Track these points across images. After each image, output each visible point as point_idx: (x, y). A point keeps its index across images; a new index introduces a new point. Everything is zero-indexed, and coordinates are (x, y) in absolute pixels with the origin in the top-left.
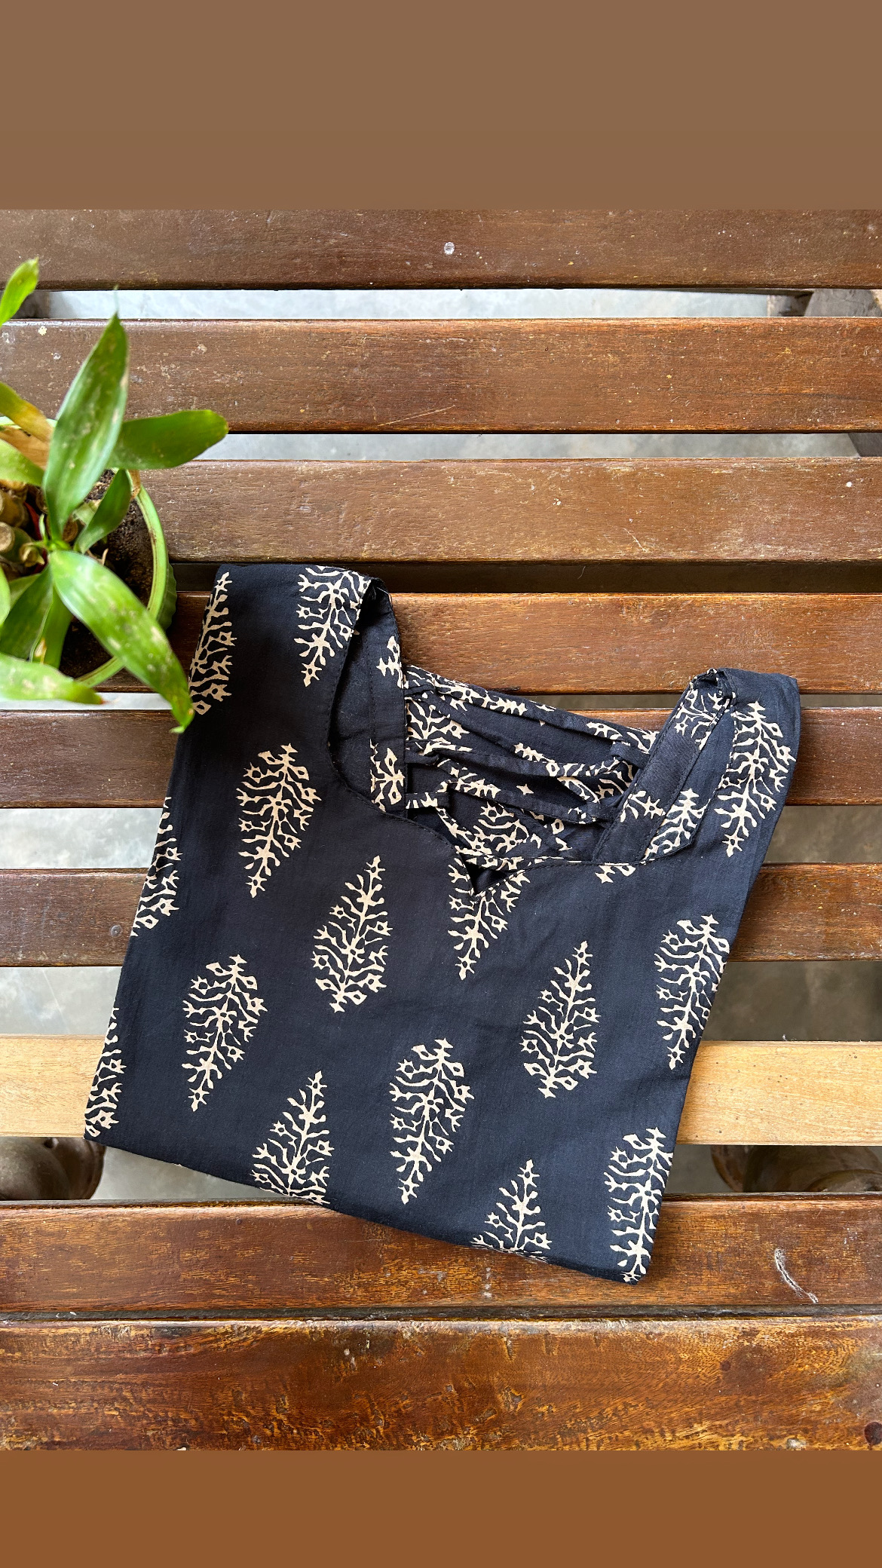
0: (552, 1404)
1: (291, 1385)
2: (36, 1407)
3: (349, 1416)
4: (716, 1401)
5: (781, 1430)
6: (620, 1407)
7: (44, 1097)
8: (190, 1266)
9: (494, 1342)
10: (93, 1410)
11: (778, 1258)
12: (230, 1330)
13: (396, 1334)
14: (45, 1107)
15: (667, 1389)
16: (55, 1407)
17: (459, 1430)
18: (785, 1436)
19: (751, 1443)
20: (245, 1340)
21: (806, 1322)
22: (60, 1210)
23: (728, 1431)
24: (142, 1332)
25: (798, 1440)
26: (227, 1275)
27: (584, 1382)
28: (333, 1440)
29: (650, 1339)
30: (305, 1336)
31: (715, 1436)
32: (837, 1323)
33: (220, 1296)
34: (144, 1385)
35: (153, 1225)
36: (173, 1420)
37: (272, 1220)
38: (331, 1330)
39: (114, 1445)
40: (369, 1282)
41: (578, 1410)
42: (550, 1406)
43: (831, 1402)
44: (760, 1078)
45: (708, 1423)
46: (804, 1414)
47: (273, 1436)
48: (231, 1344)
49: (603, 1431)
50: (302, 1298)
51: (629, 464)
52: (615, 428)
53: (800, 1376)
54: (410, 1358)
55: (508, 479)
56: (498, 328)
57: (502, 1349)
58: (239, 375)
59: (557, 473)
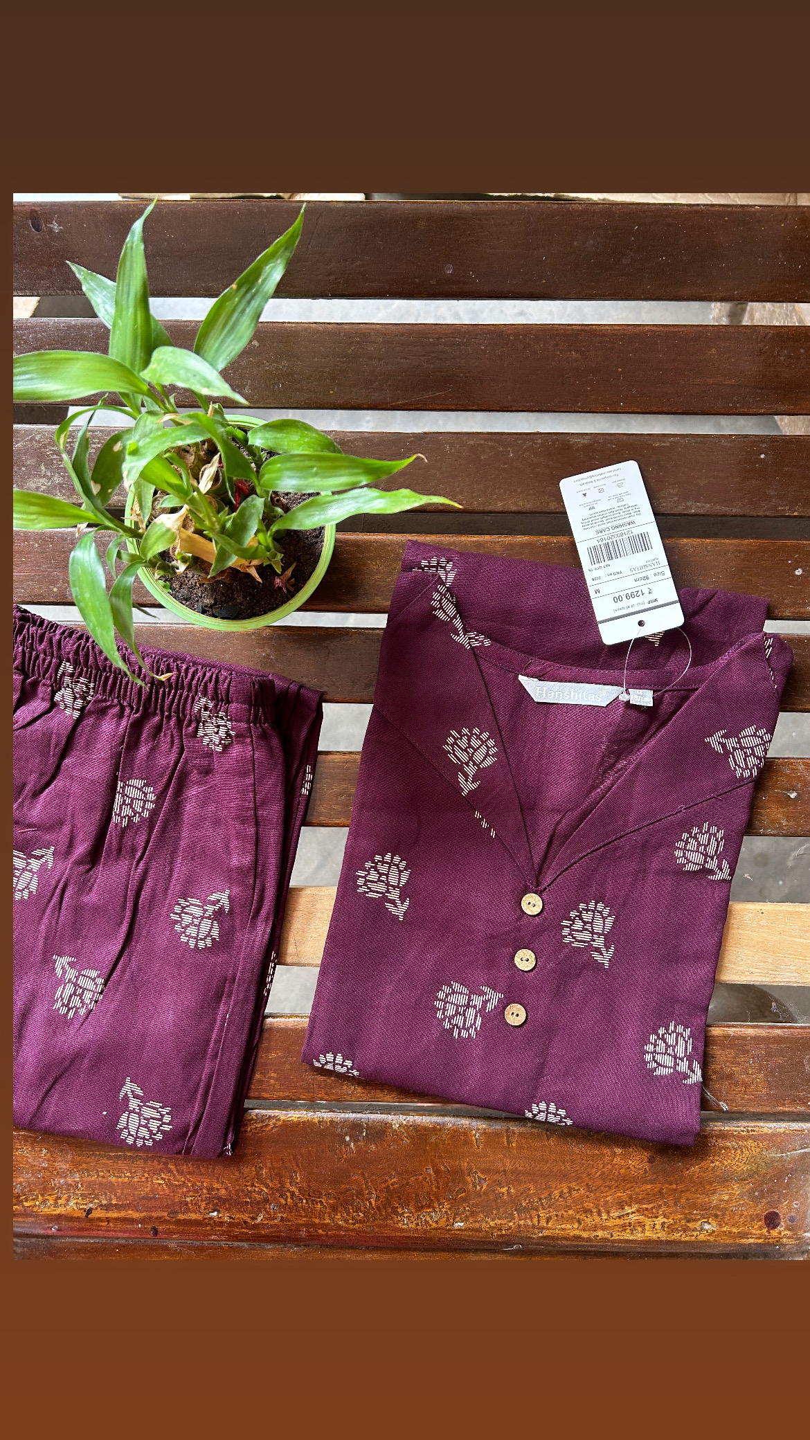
0: (511, 1186)
1: (302, 1164)
2: (98, 1175)
3: (347, 1190)
4: (643, 1188)
5: (696, 1214)
6: (566, 1191)
9: (465, 1134)
10: (143, 1179)
12: (255, 1118)
13: (387, 1126)
15: (603, 1177)
16: (114, 1176)
17: (436, 1205)
18: (699, 1219)
20: (267, 1126)
21: (718, 1127)
23: (653, 1213)
25: (710, 1223)
27: (538, 1168)
28: (334, 1209)
30: (314, 1124)
31: (642, 1217)
32: (742, 1129)
36: (208, 1190)
37: (291, 1030)
38: (335, 1120)
39: (160, 1207)
41: (532, 1192)
42: (509, 1187)
43: (737, 1193)
45: (636, 1206)
46: (715, 1202)
47: (286, 1204)
49: (551, 1210)
50: (313, 1093)
51: (587, 437)
52: (577, 409)
53: (712, 1170)
54: (398, 1145)
55: (491, 447)
56: (485, 331)
57: (472, 1140)
58: (283, 364)
59: (531, 443)
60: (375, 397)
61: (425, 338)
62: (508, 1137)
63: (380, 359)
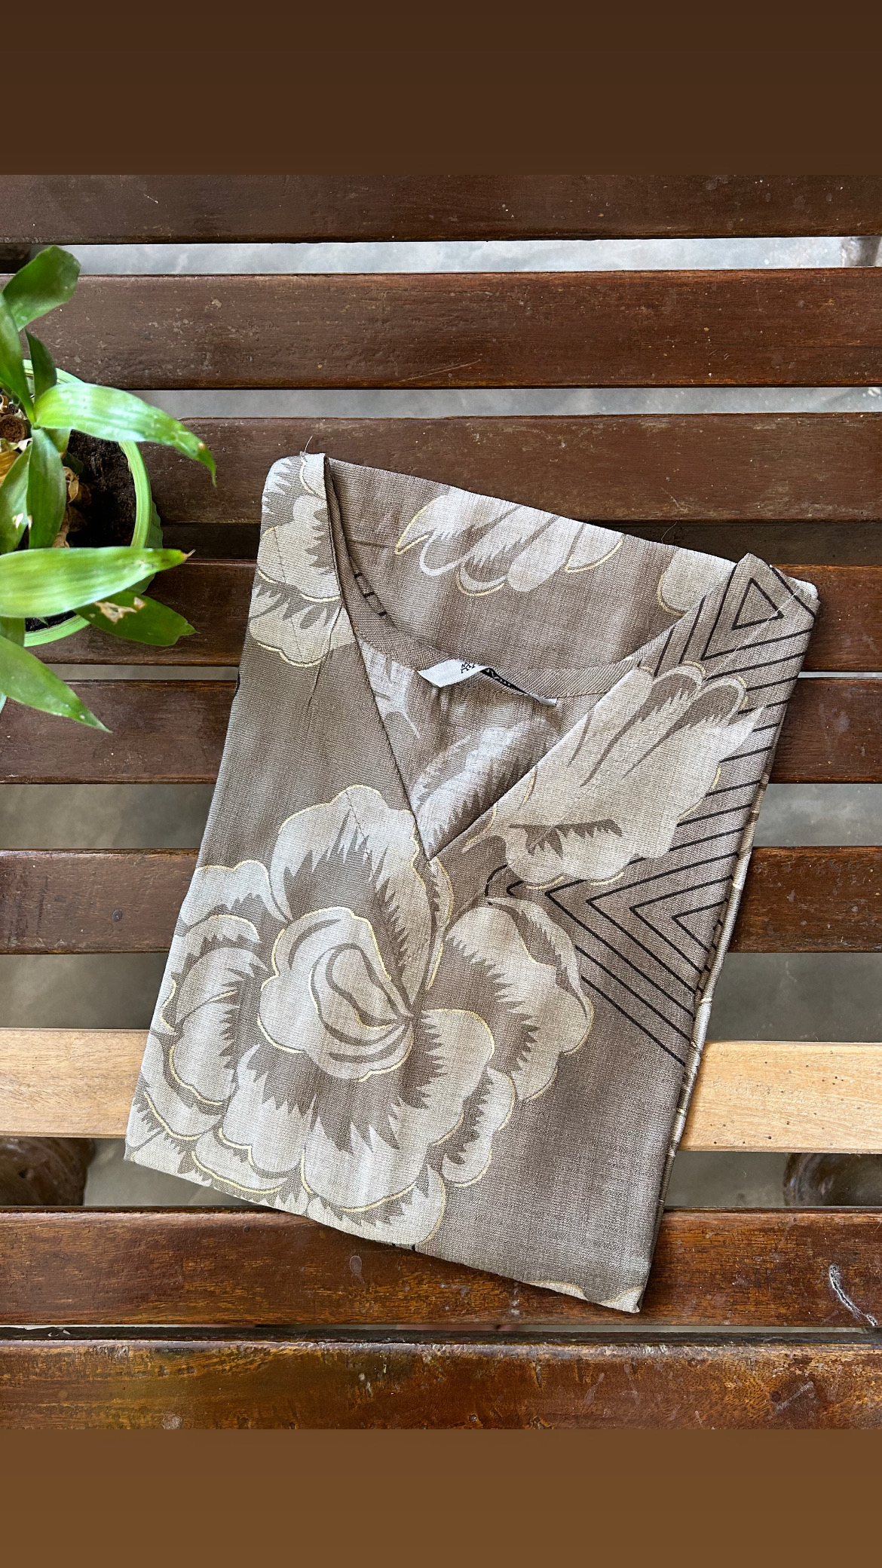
1: (301, 1412)
7: (39, 1093)
8: (194, 1276)
9: (522, 1367)
11: (833, 1278)
12: (235, 1351)
13: (415, 1359)
14: (39, 1105)
20: (253, 1360)
21: (864, 1350)
22: (56, 1215)
24: (141, 1352)
26: (234, 1287)
29: (692, 1366)
30: (317, 1356)
33: (227, 1310)
35: (153, 1232)
37: (283, 1228)
38: (345, 1352)
40: (386, 1298)
48: (237, 1366)
50: (314, 1314)
51: (665, 420)
52: (650, 382)
53: (857, 1409)
54: (431, 1384)
55: (537, 436)
56: (525, 281)
57: (530, 1376)
58: (254, 330)
59: (589, 429)
60: (378, 372)
61: (445, 292)
62: (580, 1369)
63: (385, 321)
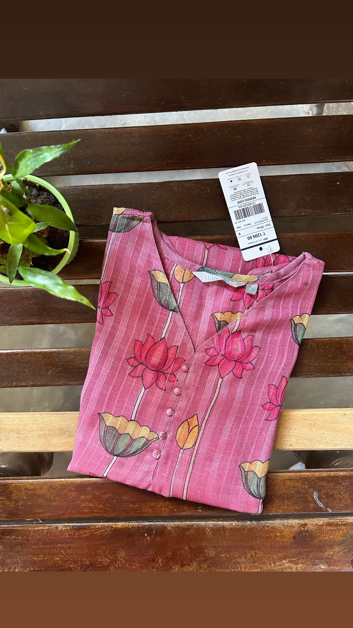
2: (28, 557)
4: (291, 551)
5: (317, 562)
6: (253, 554)
7: (27, 437)
8: (84, 501)
9: (203, 530)
10: (50, 558)
11: (315, 495)
12: (101, 527)
13: (165, 528)
14: (27, 441)
17: (191, 564)
18: (319, 564)
19: (305, 567)
20: (106, 531)
21: (326, 520)
22: (34, 480)
23: (296, 562)
24: (67, 528)
25: (324, 565)
26: (99, 504)
27: (239, 544)
28: (142, 568)
29: (265, 528)
30: (130, 529)
31: (292, 564)
32: (339, 521)
33: (96, 512)
34: (69, 548)
35: (69, 486)
38: (140, 526)
40: (153, 507)
41: (237, 555)
42: (226, 554)
43: (337, 550)
44: (307, 424)
45: (288, 559)
46: (326, 555)
47: (119, 567)
48: (101, 532)
49: (247, 564)
50: (128, 513)
53: (324, 541)
54: (170, 537)
55: (198, 187)
56: (191, 127)
57: (206, 533)
61: (161, 133)
62: (224, 530)
63: (138, 145)
